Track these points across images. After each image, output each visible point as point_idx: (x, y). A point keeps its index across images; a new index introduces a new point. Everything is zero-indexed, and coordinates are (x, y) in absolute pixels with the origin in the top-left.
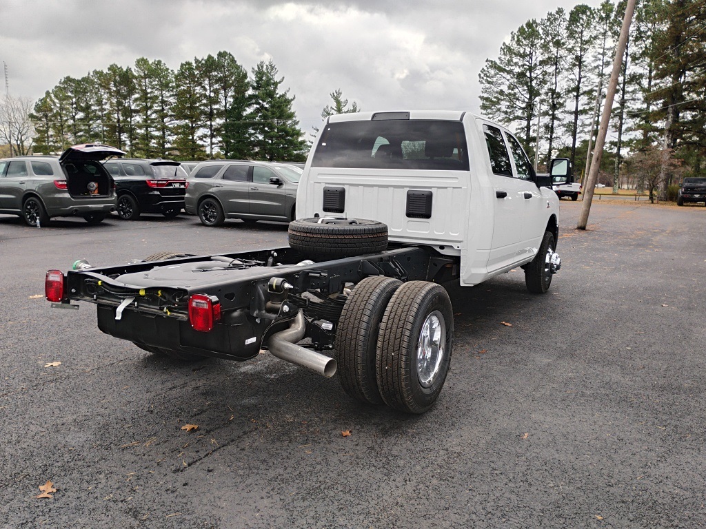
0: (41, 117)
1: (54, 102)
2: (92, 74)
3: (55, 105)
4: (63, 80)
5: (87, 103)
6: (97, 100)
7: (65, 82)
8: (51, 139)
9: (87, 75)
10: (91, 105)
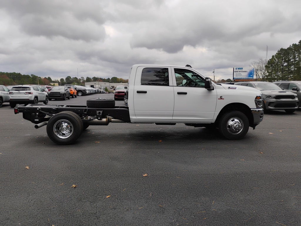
0: (270, 66)
1: (275, 60)
2: (291, 46)
3: (276, 61)
4: (279, 50)
5: (289, 59)
6: (293, 57)
7: (280, 51)
8: (273, 75)
9: (289, 47)
10: (291, 59)
